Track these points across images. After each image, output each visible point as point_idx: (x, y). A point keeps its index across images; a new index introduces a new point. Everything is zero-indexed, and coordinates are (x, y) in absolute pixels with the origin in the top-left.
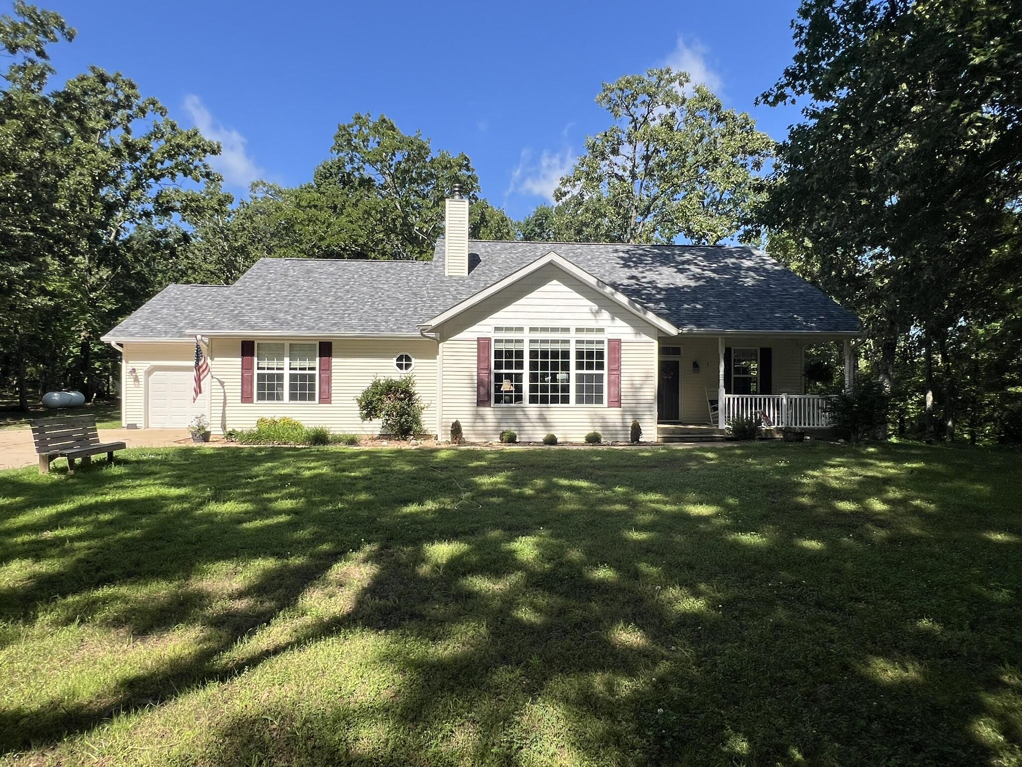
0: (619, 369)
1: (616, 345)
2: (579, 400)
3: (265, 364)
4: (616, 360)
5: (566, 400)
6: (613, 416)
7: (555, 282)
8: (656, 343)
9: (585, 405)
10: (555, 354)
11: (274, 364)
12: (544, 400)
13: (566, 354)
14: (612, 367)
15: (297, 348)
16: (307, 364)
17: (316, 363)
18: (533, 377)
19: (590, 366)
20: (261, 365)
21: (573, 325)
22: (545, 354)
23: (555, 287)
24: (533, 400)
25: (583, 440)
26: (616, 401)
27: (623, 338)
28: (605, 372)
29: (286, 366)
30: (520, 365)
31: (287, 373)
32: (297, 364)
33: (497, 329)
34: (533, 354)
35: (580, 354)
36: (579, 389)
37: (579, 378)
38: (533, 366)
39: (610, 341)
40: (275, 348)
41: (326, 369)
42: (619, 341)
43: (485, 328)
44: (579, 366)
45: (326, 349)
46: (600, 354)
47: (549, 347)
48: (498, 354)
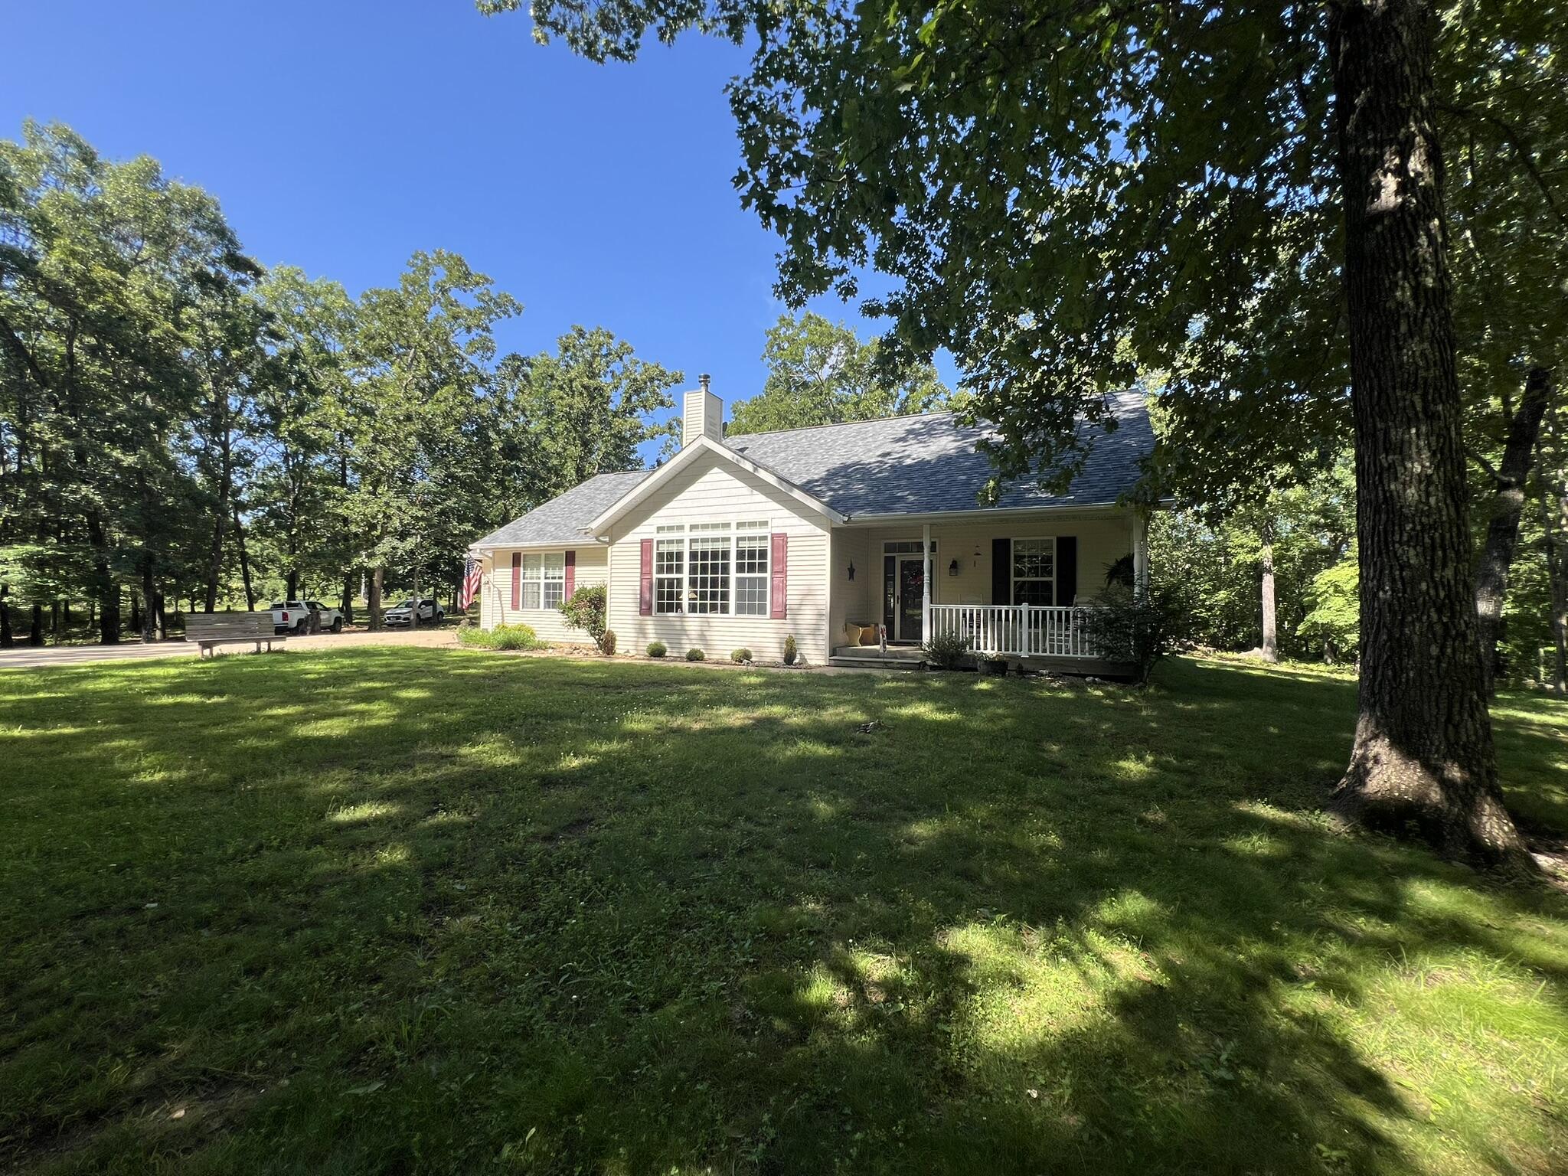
0: (784, 571)
1: (780, 541)
2: (740, 609)
3: (528, 573)
4: (781, 562)
5: (725, 609)
7: (716, 470)
8: (828, 536)
9: (746, 616)
10: (715, 555)
11: (534, 573)
12: (703, 609)
13: (726, 555)
14: (776, 569)
15: (548, 558)
16: (557, 573)
17: (563, 572)
18: (693, 583)
19: (751, 568)
20: (525, 575)
21: (733, 520)
22: (704, 555)
23: (716, 474)
24: (693, 608)
25: (728, 658)
26: (781, 612)
27: (789, 532)
28: (768, 575)
30: (679, 569)
31: (542, 583)
32: (551, 574)
33: (660, 529)
34: (693, 555)
35: (740, 554)
36: (740, 596)
37: (740, 582)
38: (693, 569)
39: (773, 536)
40: (534, 559)
42: (784, 536)
43: (646, 530)
44: (740, 568)
45: (570, 558)
46: (763, 554)
47: (709, 547)
48: (660, 556)
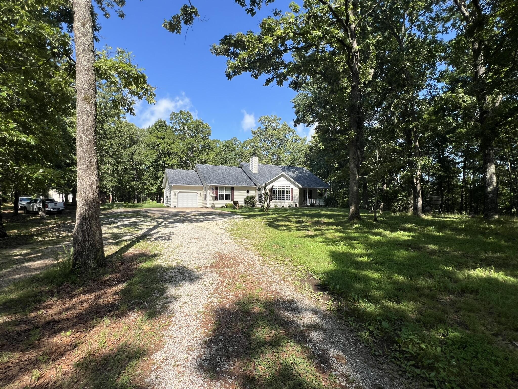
0: (292, 194)
1: (292, 189)
2: (286, 200)
3: (220, 192)
4: (292, 192)
5: (284, 200)
6: (292, 202)
8: (298, 189)
11: (222, 192)
12: (280, 200)
13: (284, 191)
15: (227, 189)
16: (229, 192)
17: (231, 192)
18: (279, 195)
19: (288, 193)
20: (219, 192)
21: (285, 186)
23: (282, 178)
25: (288, 207)
26: (292, 200)
28: (290, 194)
29: (225, 192)
30: (277, 193)
31: (225, 194)
32: (227, 192)
33: (273, 186)
34: (279, 191)
35: (286, 191)
36: (286, 198)
37: (286, 196)
38: (279, 193)
40: (222, 188)
41: (233, 193)
43: (271, 186)
44: (286, 193)
45: (233, 189)
46: (289, 191)
47: (281, 190)
